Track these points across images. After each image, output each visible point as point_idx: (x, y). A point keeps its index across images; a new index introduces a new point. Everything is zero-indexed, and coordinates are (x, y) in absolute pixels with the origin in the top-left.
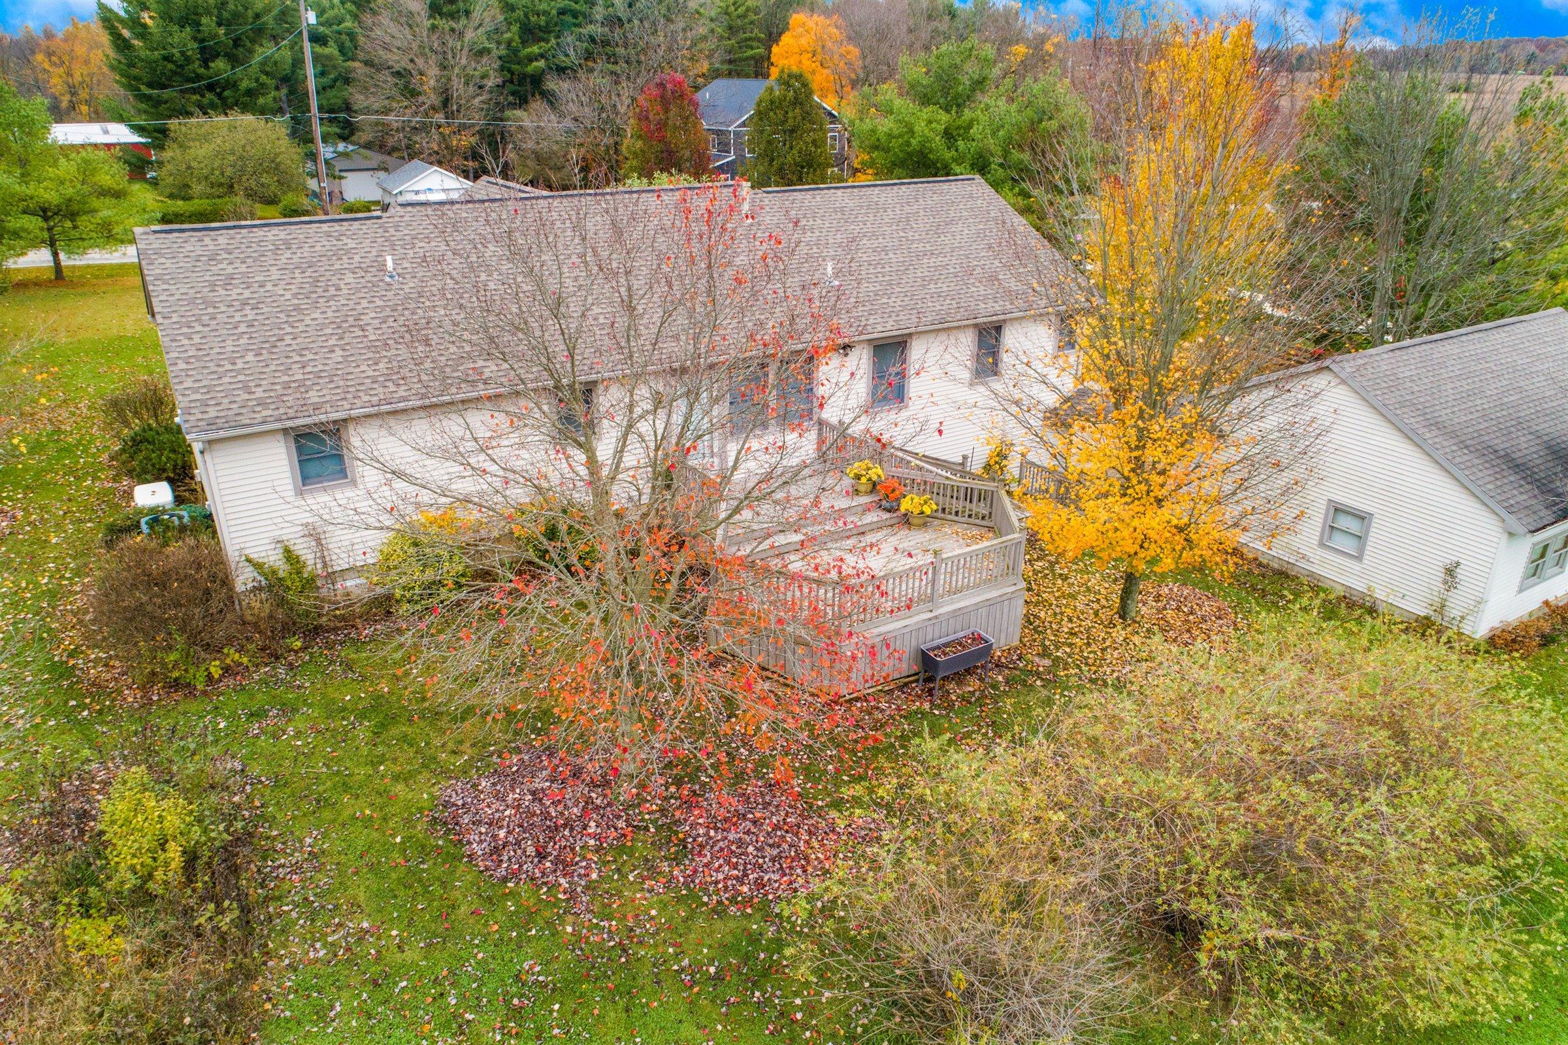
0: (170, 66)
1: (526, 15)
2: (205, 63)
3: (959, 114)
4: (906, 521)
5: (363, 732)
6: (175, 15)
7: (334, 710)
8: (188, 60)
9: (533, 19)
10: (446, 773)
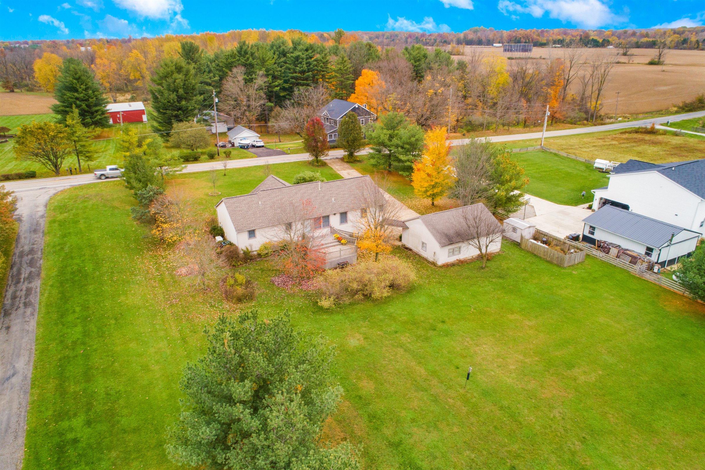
0: (169, 104)
1: (273, 72)
2: (179, 102)
3: (394, 131)
4: (342, 244)
5: (260, 272)
6: (171, 89)
7: (255, 269)
8: (174, 102)
9: (276, 73)
10: (271, 277)
